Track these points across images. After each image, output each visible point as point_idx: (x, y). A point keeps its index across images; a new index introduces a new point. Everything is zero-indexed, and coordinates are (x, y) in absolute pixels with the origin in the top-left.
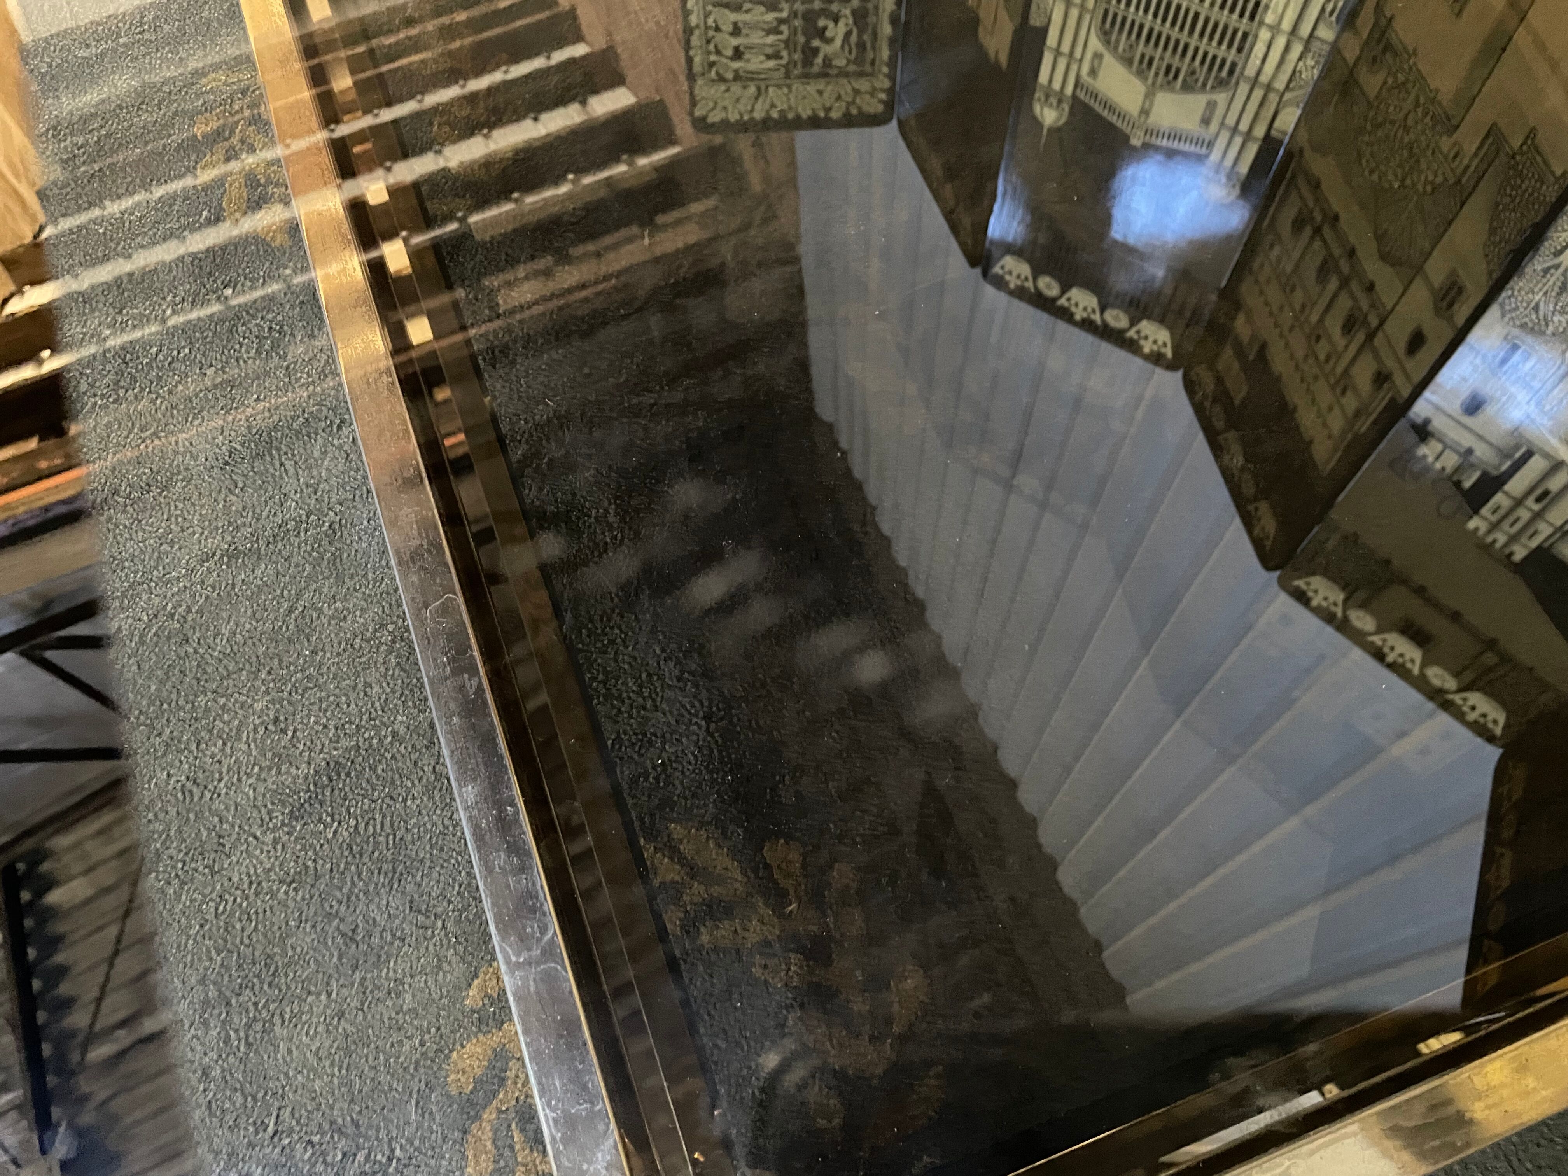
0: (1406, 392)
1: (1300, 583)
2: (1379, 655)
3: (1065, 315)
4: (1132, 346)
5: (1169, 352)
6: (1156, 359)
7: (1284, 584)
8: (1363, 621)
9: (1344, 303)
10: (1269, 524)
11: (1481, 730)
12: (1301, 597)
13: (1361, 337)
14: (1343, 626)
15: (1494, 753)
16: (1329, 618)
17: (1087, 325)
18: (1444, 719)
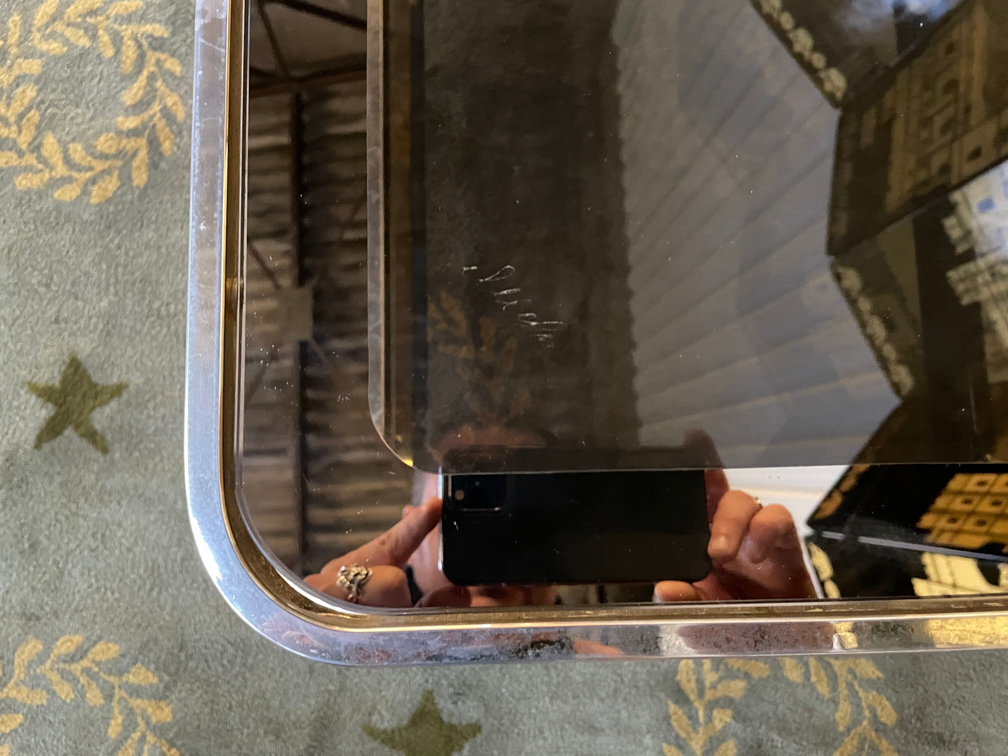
0: (954, 181)
1: (841, 270)
2: (863, 325)
3: (788, 43)
4: (819, 82)
5: (839, 95)
6: (831, 97)
7: (833, 267)
8: (865, 305)
9: (950, 111)
10: (842, 228)
11: (896, 387)
12: (838, 278)
13: (949, 136)
14: (852, 303)
15: (894, 402)
16: (847, 294)
17: (799, 57)
18: (879, 375)
